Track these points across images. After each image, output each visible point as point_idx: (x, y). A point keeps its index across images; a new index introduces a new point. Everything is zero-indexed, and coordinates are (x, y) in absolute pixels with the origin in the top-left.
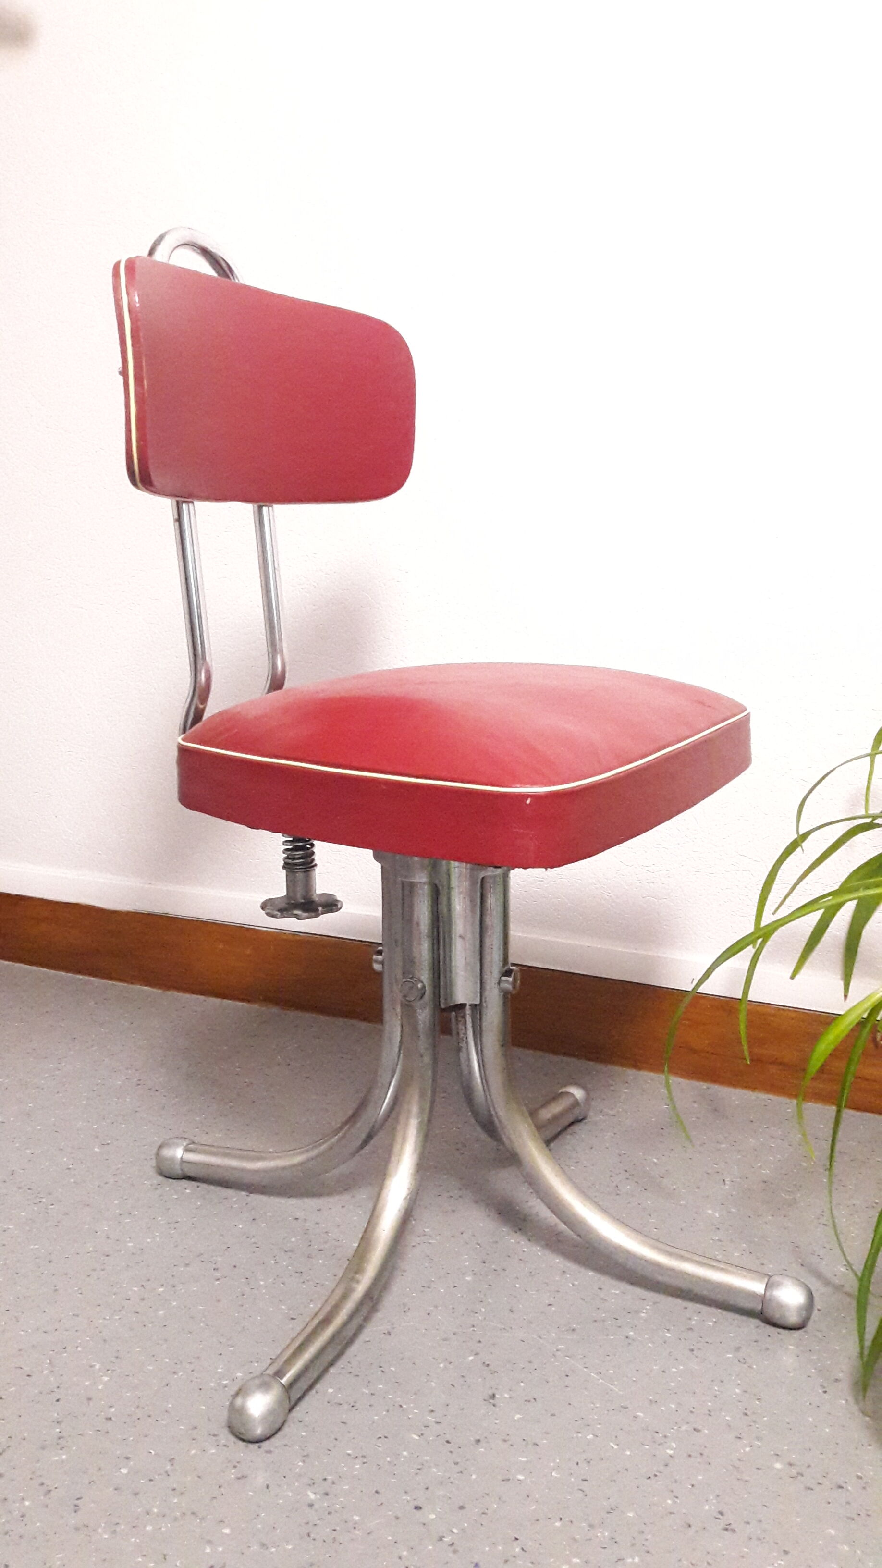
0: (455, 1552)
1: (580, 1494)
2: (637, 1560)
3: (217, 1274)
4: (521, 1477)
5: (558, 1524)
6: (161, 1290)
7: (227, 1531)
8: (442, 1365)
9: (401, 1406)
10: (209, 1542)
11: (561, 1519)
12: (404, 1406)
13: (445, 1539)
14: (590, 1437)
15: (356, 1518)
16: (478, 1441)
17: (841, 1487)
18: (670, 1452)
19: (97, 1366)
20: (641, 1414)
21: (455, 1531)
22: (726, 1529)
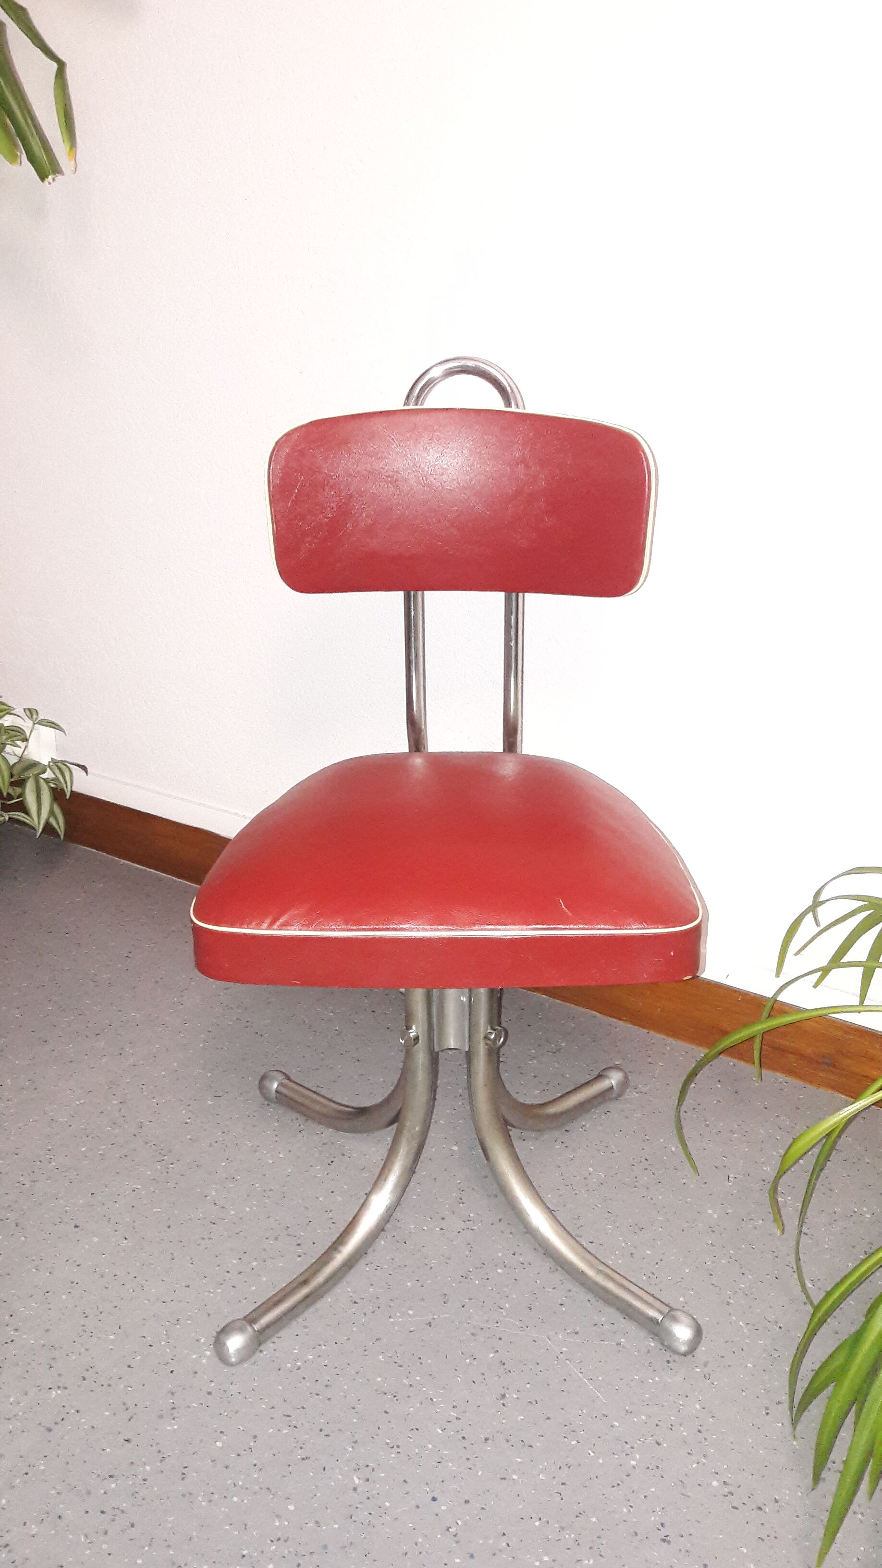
0: (457, 1542)
1: (558, 1497)
2: (591, 1562)
3: (299, 1250)
4: (515, 1477)
5: (537, 1524)
6: (255, 1263)
7: (291, 1508)
8: (468, 1361)
9: (431, 1399)
10: (278, 1516)
11: (540, 1519)
12: (435, 1400)
13: (451, 1530)
14: (574, 1442)
15: (388, 1504)
16: (487, 1439)
17: (760, 1508)
18: (633, 1463)
19: (202, 1340)
20: (617, 1424)
21: (460, 1523)
22: (664, 1540)
